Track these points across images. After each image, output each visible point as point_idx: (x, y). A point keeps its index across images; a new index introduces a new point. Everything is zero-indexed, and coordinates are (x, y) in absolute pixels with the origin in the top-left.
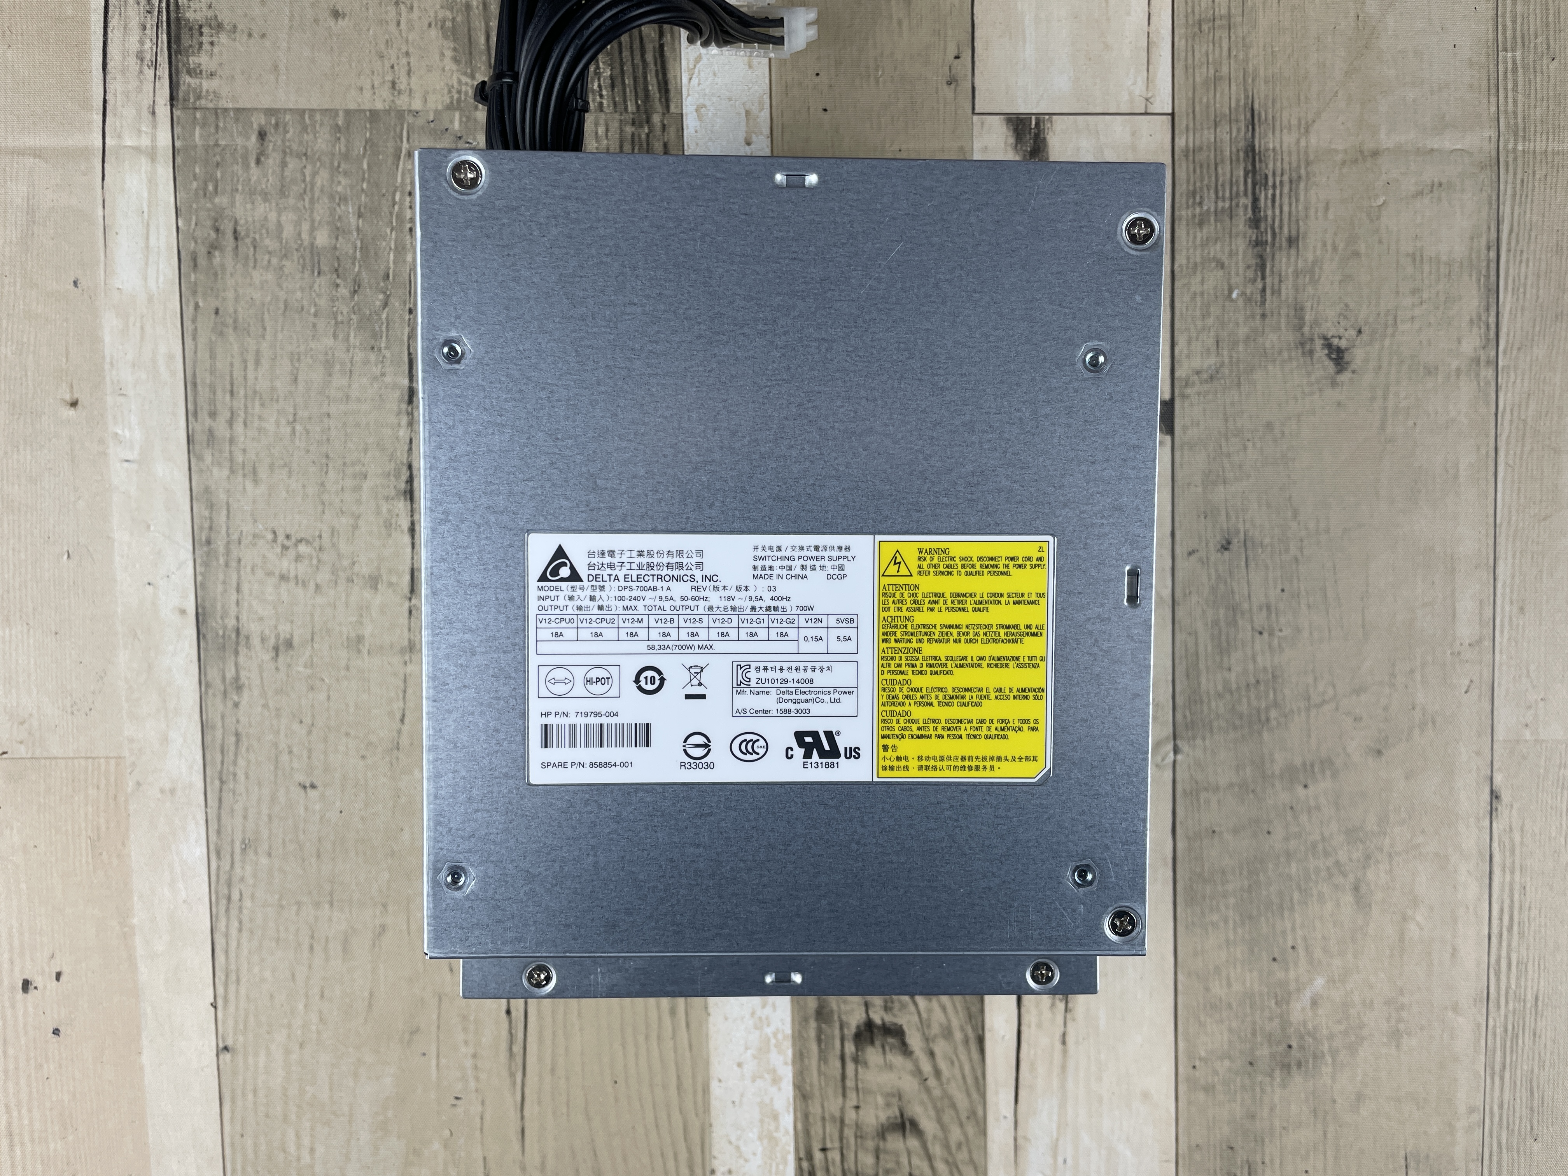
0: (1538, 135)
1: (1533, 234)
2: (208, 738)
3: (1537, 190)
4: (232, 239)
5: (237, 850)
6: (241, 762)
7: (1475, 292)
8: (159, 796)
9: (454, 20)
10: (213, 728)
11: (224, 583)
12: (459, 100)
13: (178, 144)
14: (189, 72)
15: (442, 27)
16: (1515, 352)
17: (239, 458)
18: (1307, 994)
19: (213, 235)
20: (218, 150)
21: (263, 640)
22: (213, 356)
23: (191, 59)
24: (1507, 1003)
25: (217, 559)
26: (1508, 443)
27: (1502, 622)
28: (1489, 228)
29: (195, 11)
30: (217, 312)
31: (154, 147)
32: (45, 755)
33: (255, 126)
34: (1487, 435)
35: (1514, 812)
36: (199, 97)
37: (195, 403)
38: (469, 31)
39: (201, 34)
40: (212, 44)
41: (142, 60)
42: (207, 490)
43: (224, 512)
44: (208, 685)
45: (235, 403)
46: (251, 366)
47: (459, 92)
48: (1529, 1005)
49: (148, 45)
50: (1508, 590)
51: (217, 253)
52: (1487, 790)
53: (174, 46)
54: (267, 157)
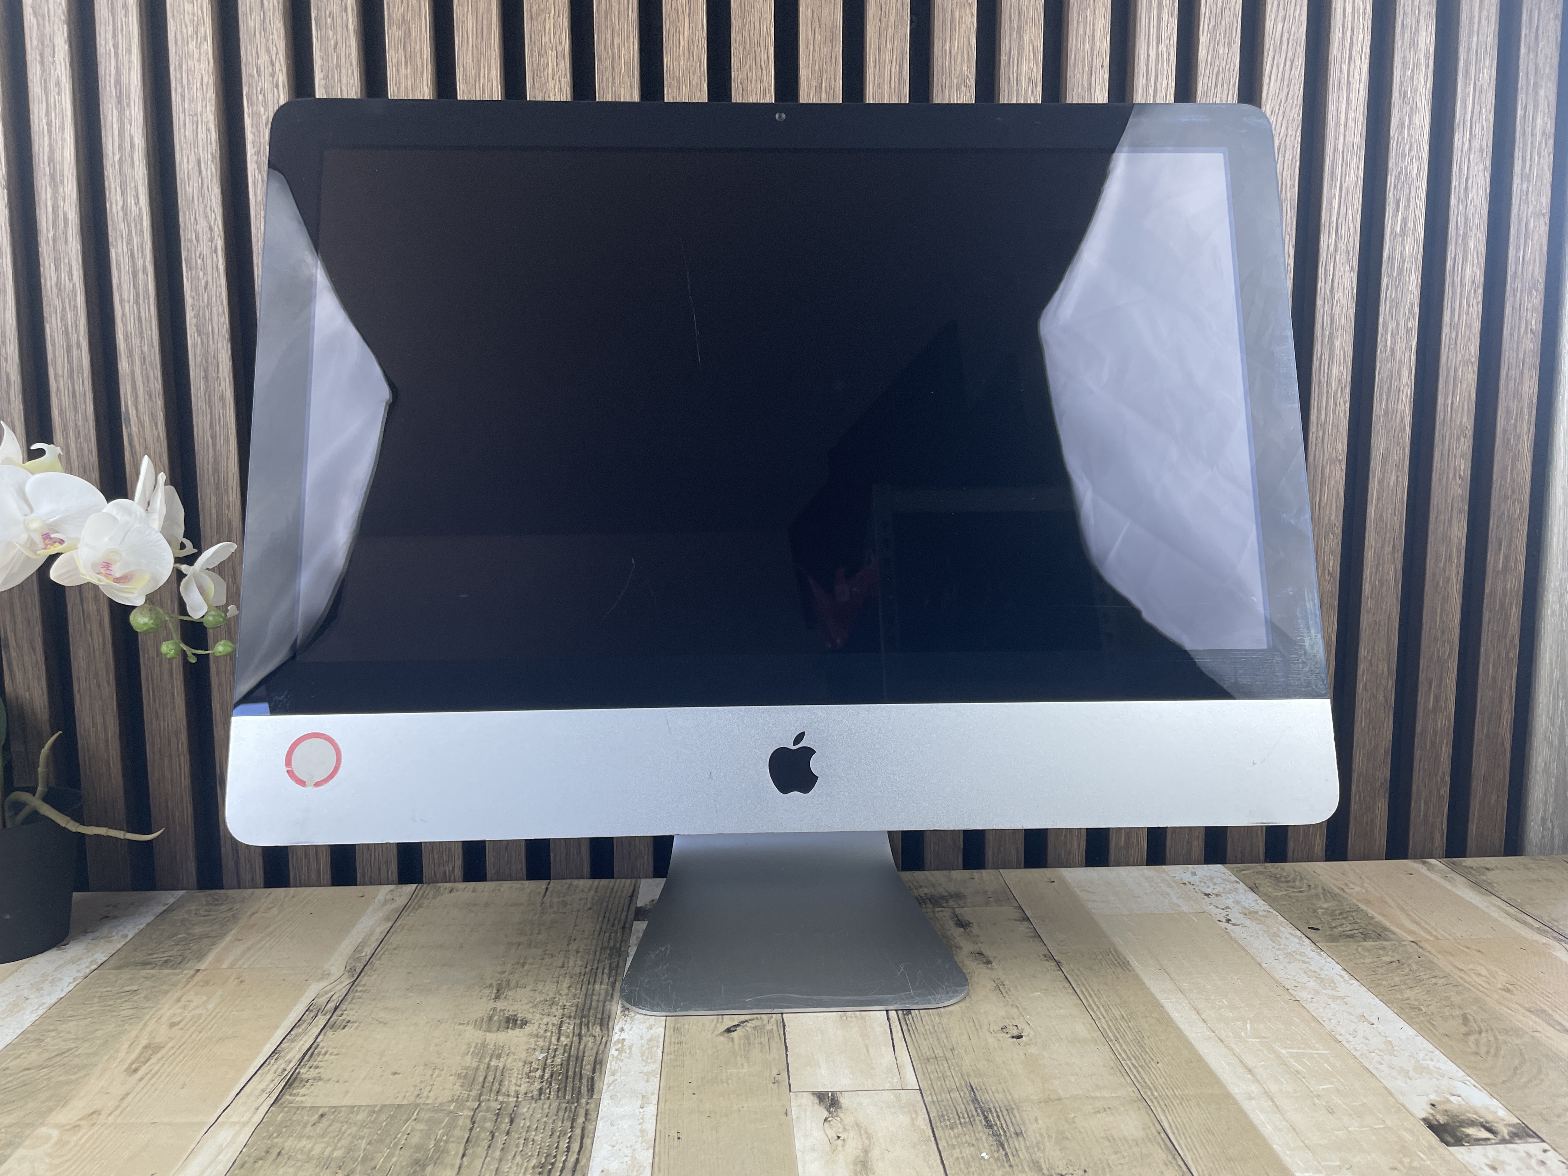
1: (1188, 1128)
3: (1178, 1109)
4: (274, 1157)
9: (466, 1073)
13: (265, 1120)
15: (459, 1076)
19: (264, 1154)
20: (290, 1121)
28: (1154, 1125)
29: (308, 1075)
31: (248, 1122)
33: (320, 1112)
36: (290, 1103)
38: (474, 1076)
39: (306, 1083)
40: (312, 1085)
41: (264, 1091)
49: (271, 1086)
51: (260, 1162)
53: (286, 1087)
54: (320, 1124)
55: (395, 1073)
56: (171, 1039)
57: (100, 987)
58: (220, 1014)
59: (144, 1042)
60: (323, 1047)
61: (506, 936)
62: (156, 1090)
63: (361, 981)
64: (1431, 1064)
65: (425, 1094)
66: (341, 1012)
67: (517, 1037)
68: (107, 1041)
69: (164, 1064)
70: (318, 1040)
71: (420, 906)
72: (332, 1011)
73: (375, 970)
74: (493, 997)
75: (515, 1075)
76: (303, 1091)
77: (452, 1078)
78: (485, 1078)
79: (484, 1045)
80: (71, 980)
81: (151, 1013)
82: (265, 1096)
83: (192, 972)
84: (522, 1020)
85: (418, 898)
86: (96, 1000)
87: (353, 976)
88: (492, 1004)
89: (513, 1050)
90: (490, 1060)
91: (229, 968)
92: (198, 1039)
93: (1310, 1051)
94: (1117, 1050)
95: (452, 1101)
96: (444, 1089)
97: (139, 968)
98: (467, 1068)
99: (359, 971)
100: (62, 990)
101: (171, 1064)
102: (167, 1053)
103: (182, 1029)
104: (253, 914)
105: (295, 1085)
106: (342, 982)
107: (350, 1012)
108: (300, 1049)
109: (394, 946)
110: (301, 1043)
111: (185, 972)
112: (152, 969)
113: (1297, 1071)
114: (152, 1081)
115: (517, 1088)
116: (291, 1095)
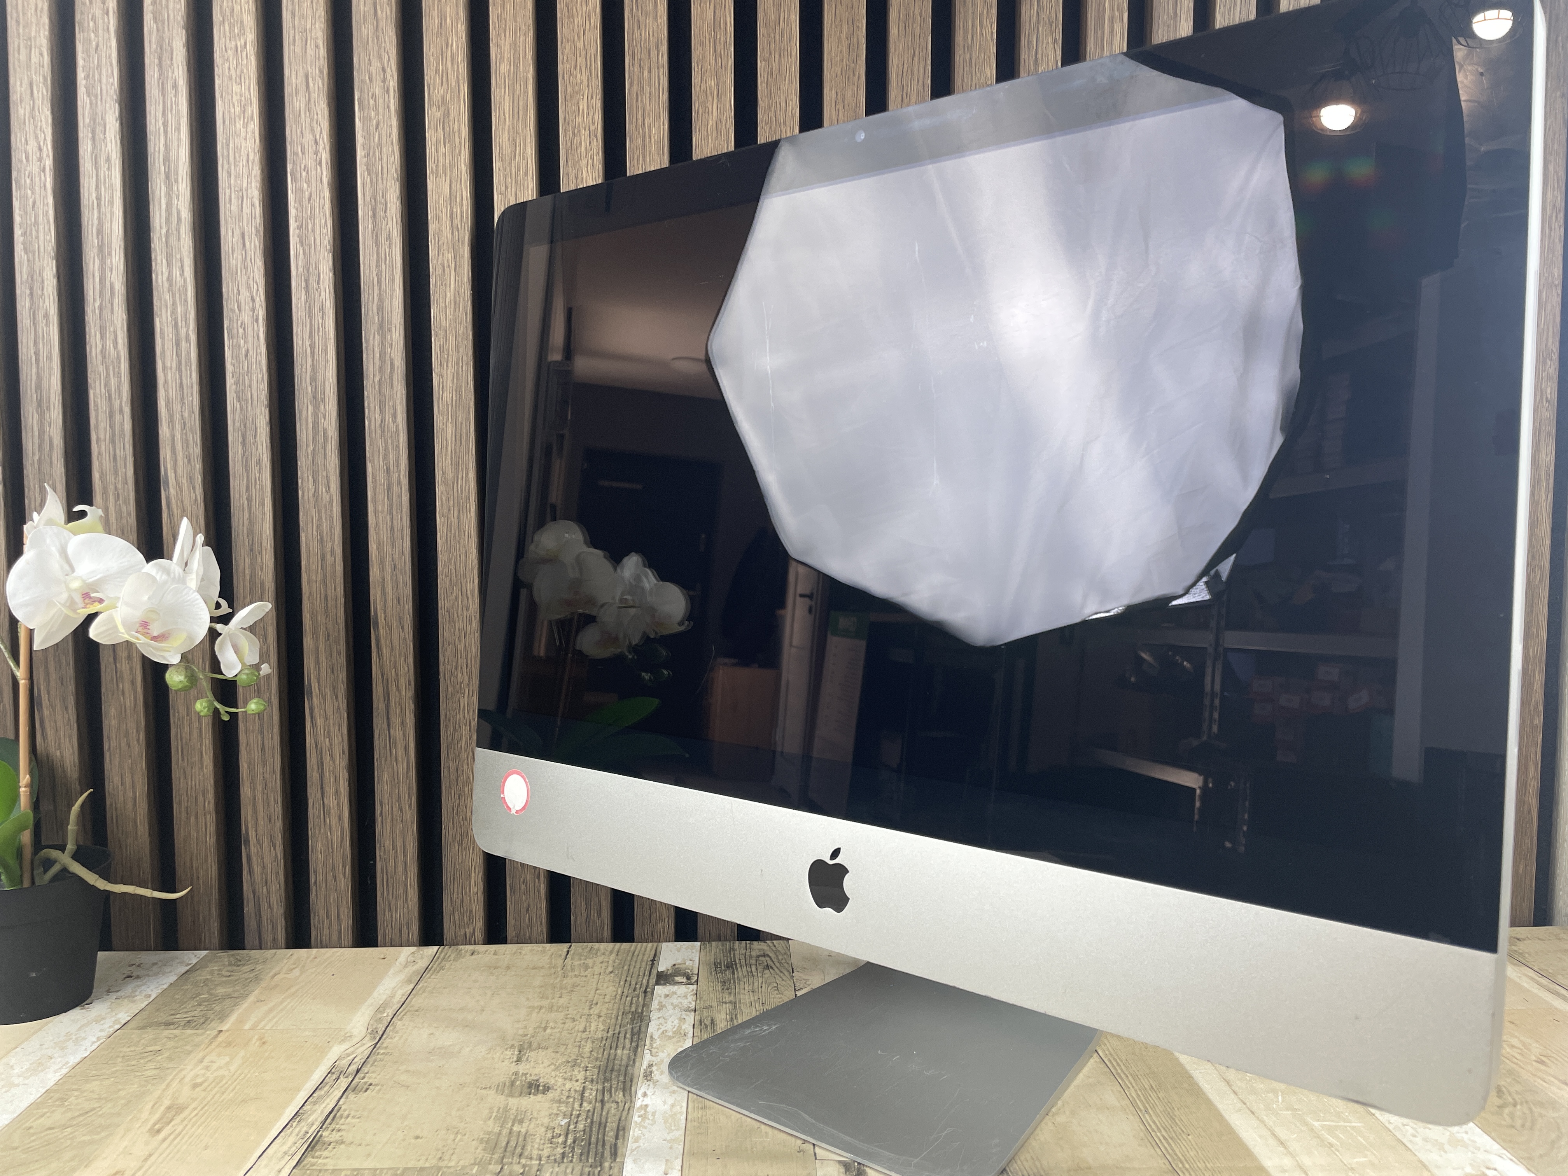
55: (417, 1137)
56: (194, 1100)
57: (123, 1047)
58: (243, 1075)
59: (167, 1103)
60: (345, 1110)
61: (528, 999)
62: (178, 1151)
63: (383, 1043)
64: (1466, 1137)
65: (447, 1157)
66: (362, 1075)
67: (540, 1102)
68: (130, 1101)
69: (186, 1125)
70: (340, 1103)
71: (442, 968)
72: (354, 1074)
73: (397, 1032)
74: (515, 1059)
75: (538, 1140)
76: (325, 1153)
77: (474, 1142)
78: (508, 1143)
79: (506, 1110)
80: (95, 1039)
81: (175, 1073)
82: (287, 1158)
83: (215, 1032)
84: (544, 1086)
85: (440, 960)
86: (120, 1060)
87: (375, 1038)
88: (514, 1068)
89: (535, 1115)
90: (513, 1125)
91: (250, 1029)
92: (220, 1100)
93: (1342, 1124)
94: (1147, 1121)
95: (475, 1164)
96: (466, 1153)
97: (163, 1027)
98: (489, 1133)
99: (381, 1033)
100: (86, 1049)
101: (192, 1126)
102: (190, 1114)
103: (204, 1090)
104: (276, 974)
105: (317, 1147)
106: (364, 1044)
107: (372, 1075)
108: (322, 1112)
109: (416, 1008)
110: (324, 1105)
111: (208, 1032)
112: (175, 1029)
113: (1329, 1143)
114: (176, 1142)
115: (540, 1152)
116: (313, 1157)
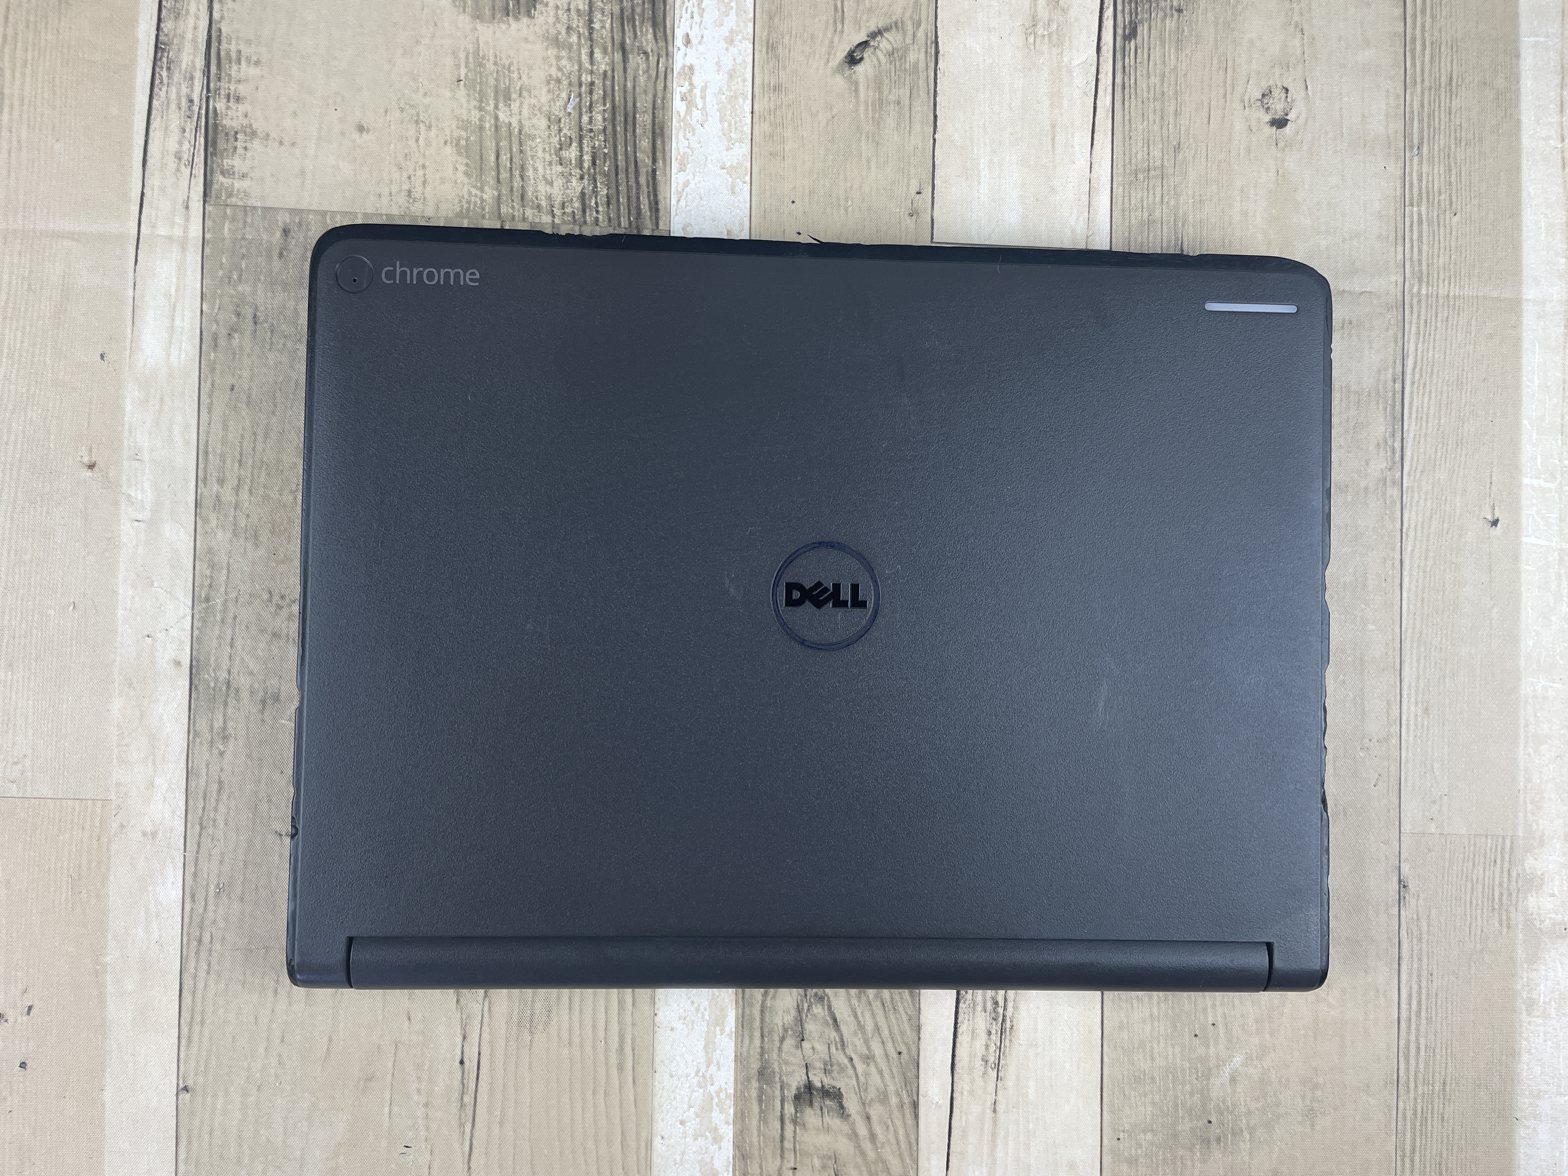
0: (1441, 281)
1: (1435, 371)
2: (193, 784)
3: (1439, 330)
4: (251, 323)
5: (212, 894)
6: (222, 809)
7: (1382, 419)
8: (142, 839)
9: (467, 139)
10: (198, 775)
11: (219, 638)
12: (468, 210)
13: (207, 236)
14: (223, 173)
15: (457, 145)
16: (1418, 475)
17: (242, 523)
18: (1227, 1071)
19: (235, 319)
20: (243, 243)
21: (252, 693)
22: (225, 428)
23: (225, 161)
24: (1416, 1086)
25: (215, 616)
26: (1412, 557)
27: (1408, 721)
28: (1395, 362)
29: (232, 119)
30: (232, 388)
31: (185, 238)
32: (35, 795)
33: (280, 223)
34: (1393, 549)
35: (1421, 902)
36: (230, 195)
37: (205, 471)
38: (481, 150)
39: (236, 140)
40: (246, 148)
41: (180, 159)
42: (210, 551)
43: (225, 572)
44: (196, 734)
45: (242, 472)
46: (260, 438)
47: (469, 202)
48: (1437, 1088)
49: (186, 146)
50: (1413, 691)
51: (236, 335)
52: (1396, 879)
53: (210, 149)
54: (290, 251)
55: (361, 129)
60: (230, 41)
67: (526, 40)
75: (540, 152)
76: (237, 163)
77: (448, 150)
78: (498, 155)
79: (479, 59)
82: (185, 172)
89: (525, 79)
94: (1411, 176)
96: (443, 181)
98: (465, 126)
105: (220, 145)
108: (195, 40)
110: (190, 23)
115: (549, 190)
